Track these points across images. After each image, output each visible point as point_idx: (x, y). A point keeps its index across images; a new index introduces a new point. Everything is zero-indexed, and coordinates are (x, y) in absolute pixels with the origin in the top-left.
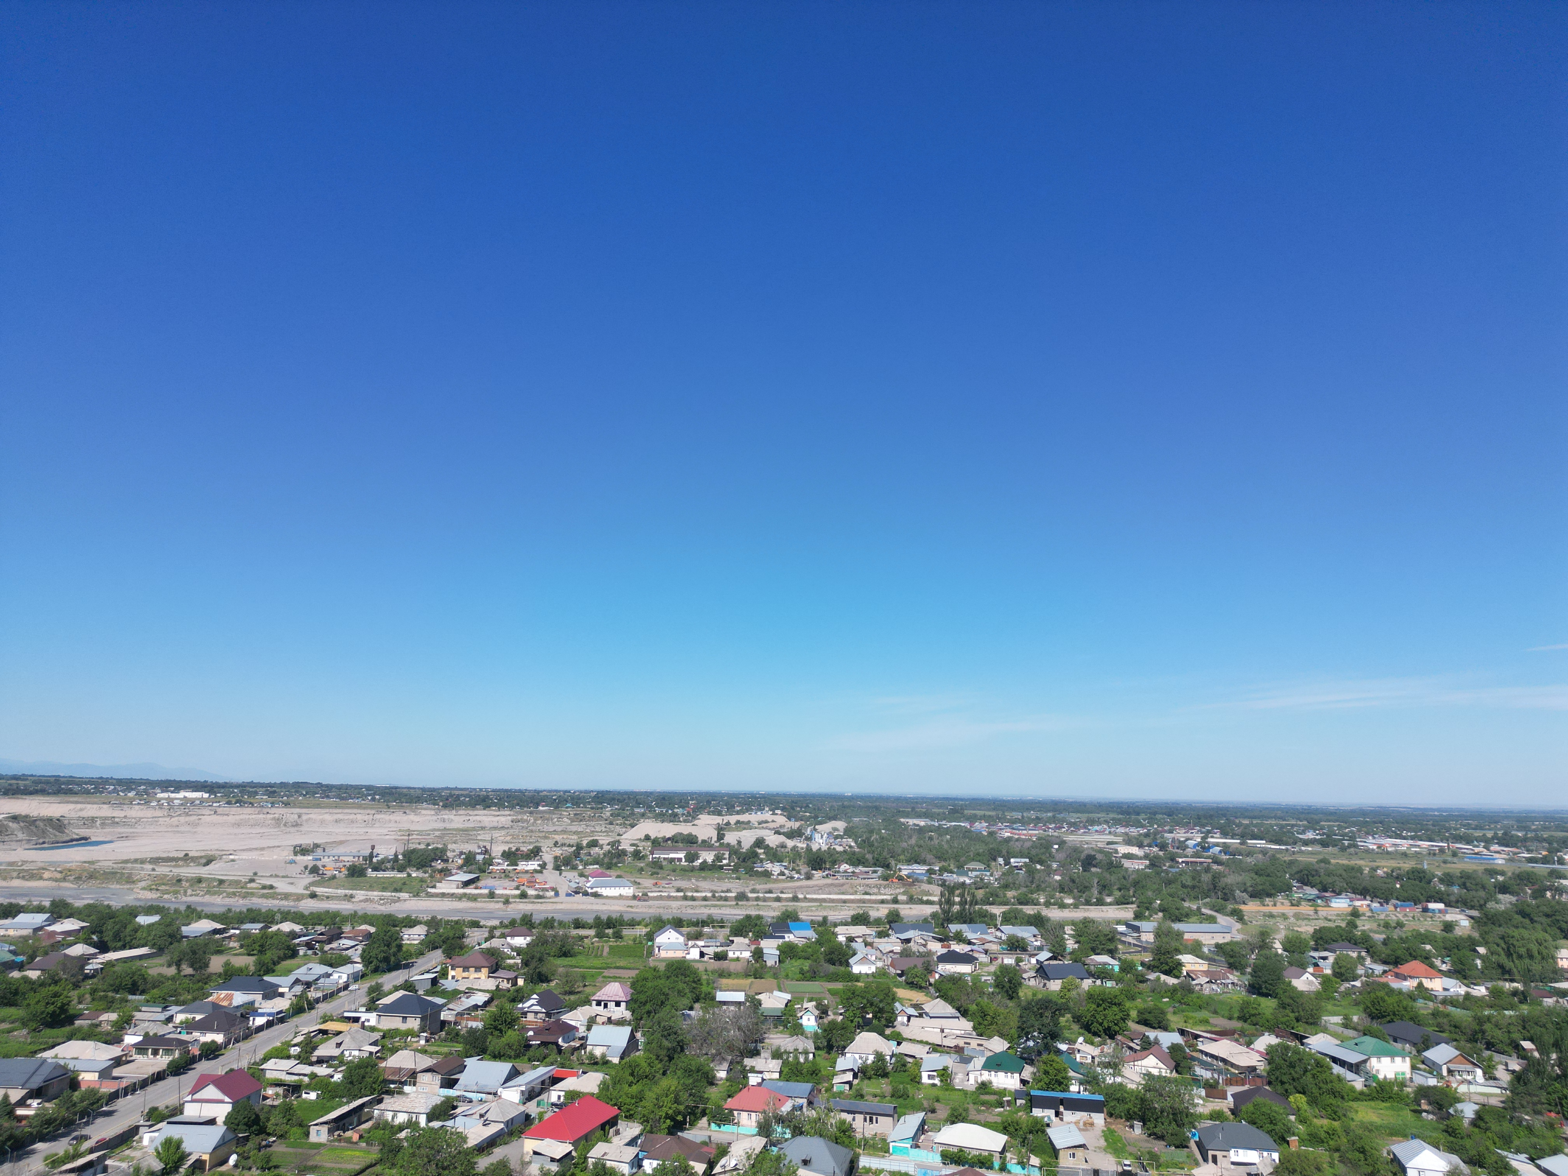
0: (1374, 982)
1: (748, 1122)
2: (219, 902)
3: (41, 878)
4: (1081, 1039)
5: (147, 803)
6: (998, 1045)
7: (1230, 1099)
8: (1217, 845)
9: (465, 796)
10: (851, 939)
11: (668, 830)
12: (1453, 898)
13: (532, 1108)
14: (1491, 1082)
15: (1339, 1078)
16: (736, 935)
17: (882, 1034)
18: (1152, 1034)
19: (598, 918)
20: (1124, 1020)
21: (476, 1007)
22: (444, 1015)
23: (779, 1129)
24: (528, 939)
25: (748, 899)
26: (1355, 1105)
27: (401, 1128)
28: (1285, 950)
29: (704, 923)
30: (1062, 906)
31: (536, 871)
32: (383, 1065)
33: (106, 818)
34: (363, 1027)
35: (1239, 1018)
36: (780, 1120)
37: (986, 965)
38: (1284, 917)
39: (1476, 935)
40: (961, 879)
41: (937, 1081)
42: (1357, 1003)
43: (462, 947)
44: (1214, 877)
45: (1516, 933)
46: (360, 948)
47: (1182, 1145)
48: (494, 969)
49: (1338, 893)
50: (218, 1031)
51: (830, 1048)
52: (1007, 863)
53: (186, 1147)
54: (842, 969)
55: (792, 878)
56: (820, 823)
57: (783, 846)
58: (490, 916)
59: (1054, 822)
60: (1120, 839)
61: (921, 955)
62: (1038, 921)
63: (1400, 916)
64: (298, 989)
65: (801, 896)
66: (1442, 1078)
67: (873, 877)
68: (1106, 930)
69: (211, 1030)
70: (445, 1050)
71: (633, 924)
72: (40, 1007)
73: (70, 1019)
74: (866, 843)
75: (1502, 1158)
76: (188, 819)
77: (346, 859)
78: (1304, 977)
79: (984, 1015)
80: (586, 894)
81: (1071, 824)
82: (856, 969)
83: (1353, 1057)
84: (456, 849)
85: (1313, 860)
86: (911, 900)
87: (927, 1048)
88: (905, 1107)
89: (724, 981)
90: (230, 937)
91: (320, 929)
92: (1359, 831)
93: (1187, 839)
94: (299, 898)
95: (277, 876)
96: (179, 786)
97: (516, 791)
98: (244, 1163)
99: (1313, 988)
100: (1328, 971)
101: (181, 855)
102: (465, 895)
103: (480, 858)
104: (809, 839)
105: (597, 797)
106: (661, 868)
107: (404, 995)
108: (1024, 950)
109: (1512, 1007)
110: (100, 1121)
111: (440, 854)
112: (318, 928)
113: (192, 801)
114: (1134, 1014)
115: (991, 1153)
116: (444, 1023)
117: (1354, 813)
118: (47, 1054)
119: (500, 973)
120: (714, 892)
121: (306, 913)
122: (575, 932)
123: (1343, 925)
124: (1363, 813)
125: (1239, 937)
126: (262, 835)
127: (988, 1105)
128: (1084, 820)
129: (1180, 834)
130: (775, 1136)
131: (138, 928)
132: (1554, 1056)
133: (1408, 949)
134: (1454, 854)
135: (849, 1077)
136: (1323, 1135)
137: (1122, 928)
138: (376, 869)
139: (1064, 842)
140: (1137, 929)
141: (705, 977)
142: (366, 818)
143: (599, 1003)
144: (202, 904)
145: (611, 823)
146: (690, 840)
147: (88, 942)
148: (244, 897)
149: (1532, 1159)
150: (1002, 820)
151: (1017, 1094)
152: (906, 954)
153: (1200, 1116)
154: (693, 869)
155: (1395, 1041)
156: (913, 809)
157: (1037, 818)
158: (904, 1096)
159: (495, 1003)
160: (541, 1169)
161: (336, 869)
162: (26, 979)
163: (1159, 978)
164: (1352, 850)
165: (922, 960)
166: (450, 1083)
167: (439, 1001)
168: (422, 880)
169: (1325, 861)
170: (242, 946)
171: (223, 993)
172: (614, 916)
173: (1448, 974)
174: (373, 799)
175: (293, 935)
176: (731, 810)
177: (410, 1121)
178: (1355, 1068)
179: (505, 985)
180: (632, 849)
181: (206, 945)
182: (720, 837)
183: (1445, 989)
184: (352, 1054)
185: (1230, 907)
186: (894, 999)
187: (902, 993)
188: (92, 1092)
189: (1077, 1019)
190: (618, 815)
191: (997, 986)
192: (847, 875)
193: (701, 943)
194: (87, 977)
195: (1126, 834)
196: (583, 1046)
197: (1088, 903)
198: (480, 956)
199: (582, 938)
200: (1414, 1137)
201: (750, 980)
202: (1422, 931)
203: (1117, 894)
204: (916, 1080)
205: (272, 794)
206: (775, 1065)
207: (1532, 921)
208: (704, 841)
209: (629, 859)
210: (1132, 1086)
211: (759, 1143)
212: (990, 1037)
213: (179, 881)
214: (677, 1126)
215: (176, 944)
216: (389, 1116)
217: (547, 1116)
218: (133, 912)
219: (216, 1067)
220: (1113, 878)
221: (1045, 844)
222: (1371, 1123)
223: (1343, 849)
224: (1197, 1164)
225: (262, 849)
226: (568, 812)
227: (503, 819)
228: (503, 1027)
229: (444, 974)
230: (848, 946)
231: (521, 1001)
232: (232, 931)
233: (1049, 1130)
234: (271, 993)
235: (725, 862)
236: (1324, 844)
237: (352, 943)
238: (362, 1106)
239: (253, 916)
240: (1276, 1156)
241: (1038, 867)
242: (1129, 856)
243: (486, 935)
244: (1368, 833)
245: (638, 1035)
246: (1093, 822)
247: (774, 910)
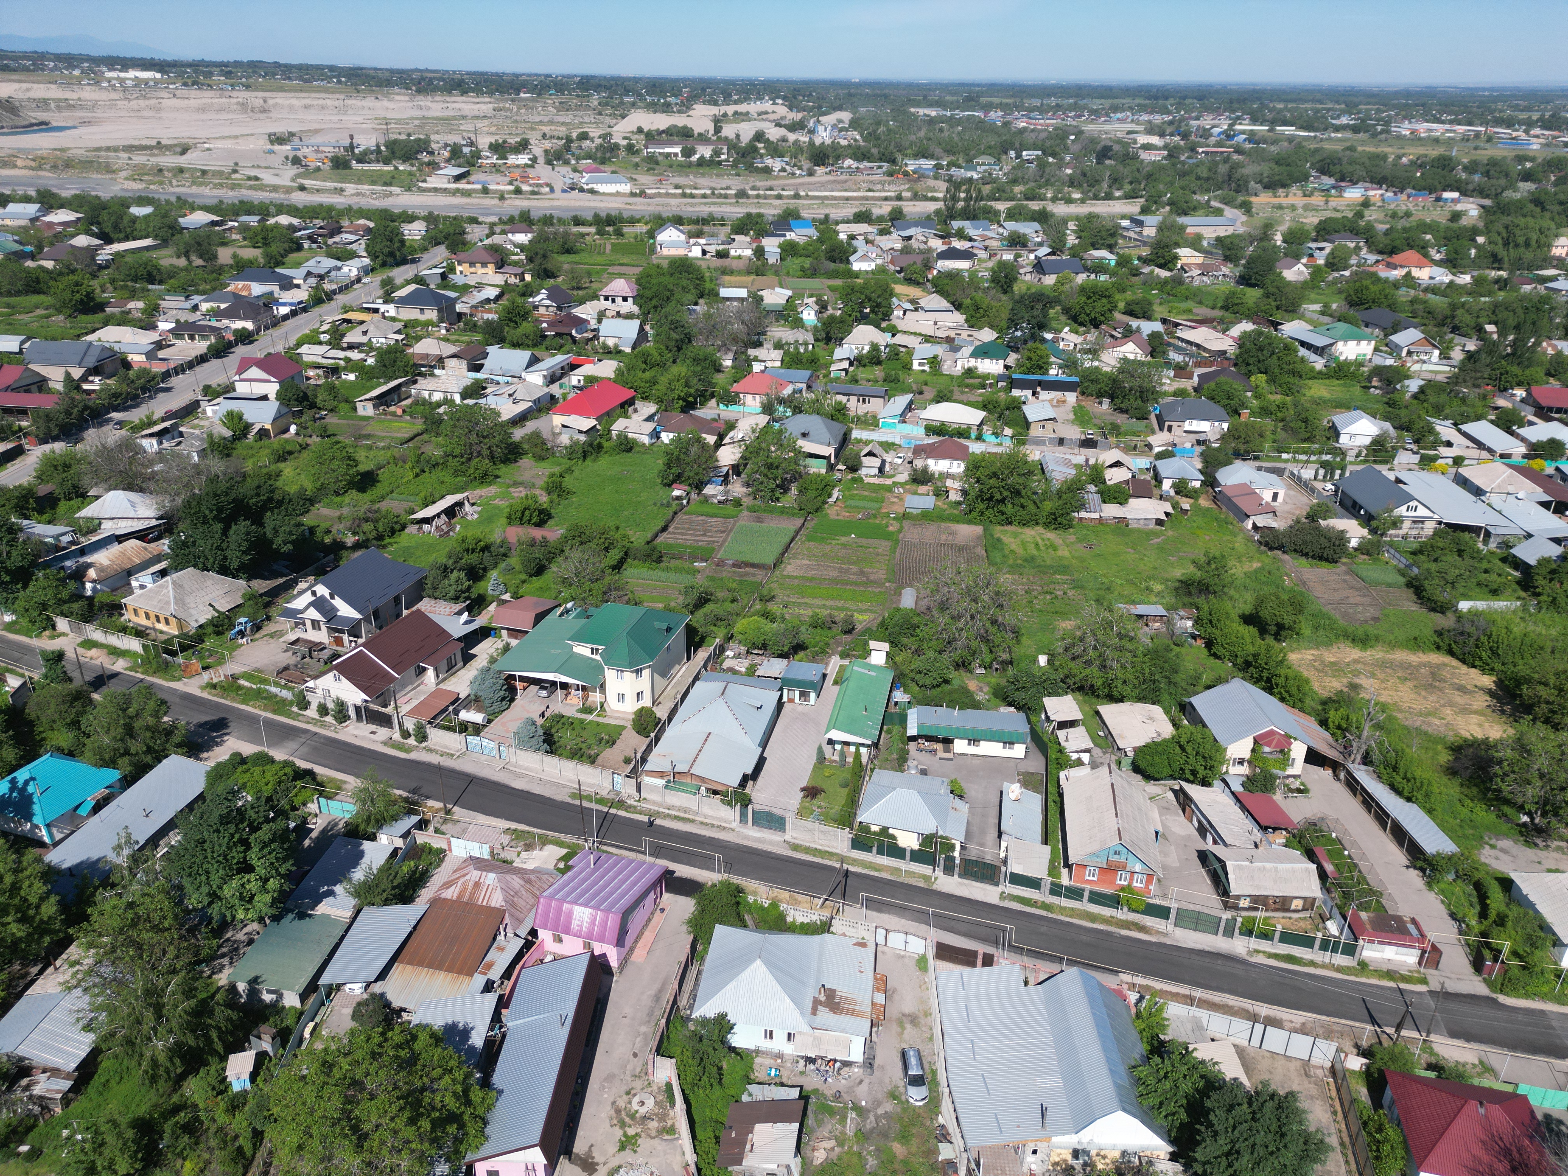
0: (1364, 272)
1: (753, 403)
2: (208, 193)
3: (15, 166)
4: (1067, 329)
5: (97, 83)
6: (987, 335)
7: (1196, 379)
8: (1243, 132)
9: (439, 79)
10: (852, 237)
11: (660, 121)
12: (1470, 187)
13: (555, 389)
14: (1445, 362)
15: (1303, 360)
16: (737, 233)
17: (878, 326)
18: (1134, 323)
19: (596, 216)
20: (1110, 311)
21: (488, 301)
22: (459, 308)
23: (781, 409)
24: (530, 236)
25: (748, 197)
26: (1310, 382)
27: (439, 404)
28: (1284, 241)
29: (705, 221)
30: (1069, 201)
31: (527, 165)
32: (411, 351)
33: (59, 100)
34: (384, 317)
35: (1222, 308)
36: (782, 401)
37: (985, 261)
38: (1293, 208)
39: (1481, 225)
40: (969, 174)
41: (927, 368)
42: (1340, 292)
43: (464, 243)
44: (1232, 168)
45: (1522, 221)
46: (362, 242)
47: (1144, 417)
48: (501, 265)
49: (1354, 183)
50: (246, 318)
51: (828, 339)
52: (1019, 156)
53: (248, 417)
54: (842, 266)
55: (793, 174)
56: (825, 114)
57: (784, 140)
58: (487, 212)
59: (1075, 110)
60: (1141, 128)
61: (921, 252)
62: (1042, 217)
63: (1410, 205)
64: (313, 281)
65: (802, 193)
66: (1400, 358)
67: (877, 172)
68: (1109, 224)
69: (239, 318)
70: (467, 339)
71: (633, 221)
72: (67, 295)
73: (100, 307)
74: (871, 136)
75: (1430, 424)
76: (147, 102)
77: (326, 149)
78: (1295, 268)
79: (977, 308)
80: (582, 190)
81: (1092, 112)
82: (856, 267)
83: (1319, 341)
84: (439, 140)
85: (1339, 147)
86: (916, 197)
87: (920, 339)
88: (896, 389)
89: (727, 278)
90: (230, 229)
91: (319, 222)
92: (1397, 115)
93: (1213, 127)
94: (288, 190)
95: (259, 167)
96: (126, 64)
97: (493, 74)
98: (303, 431)
99: (1301, 278)
100: (1321, 262)
101: (154, 143)
102: (458, 190)
103: (466, 150)
104: (812, 132)
105: (581, 83)
106: (657, 163)
107: (416, 290)
108: (1024, 245)
109: (1489, 294)
110: (161, 395)
111: (423, 146)
112: (316, 221)
113: (146, 82)
114: (1121, 305)
115: (969, 427)
116: (460, 315)
117: (1397, 94)
118: (90, 338)
119: (506, 269)
120: (713, 189)
121: (300, 206)
122: (575, 229)
123: (1350, 215)
124: (1407, 94)
125: (1241, 230)
126: (231, 122)
127: (972, 387)
128: (1107, 106)
129: (1207, 121)
130: (776, 415)
131: (134, 220)
132: (1511, 337)
133: (1407, 239)
134: (1489, 140)
135: (845, 364)
136: (1273, 408)
137: (1125, 223)
138: (360, 161)
139: (1082, 132)
140: (1140, 223)
141: (707, 274)
142: (337, 103)
143: (606, 298)
144: (191, 195)
145: (600, 114)
146: (685, 134)
147: (89, 233)
148: (232, 189)
149: (1455, 424)
150: (1019, 108)
151: (999, 378)
152: (906, 251)
153: (1165, 394)
154: (690, 165)
155: (1367, 326)
156: (925, 97)
157: (1058, 105)
158: (896, 380)
159: (506, 297)
160: (571, 439)
161: (319, 160)
162: (42, 268)
163: (1152, 272)
164: (1383, 136)
165: (921, 257)
166: (477, 368)
167: (452, 294)
168: (411, 174)
169: (1352, 149)
170: (245, 239)
171: (240, 284)
172: (613, 213)
173: (1438, 263)
174: (339, 82)
175: (293, 228)
176: (728, 100)
177: (446, 398)
178: (1319, 351)
179: (513, 280)
180: (624, 143)
181: (208, 237)
182: (718, 130)
183: (1431, 278)
184: (379, 341)
185: (1241, 198)
186: (892, 294)
187: (899, 289)
188: (144, 372)
189: (1066, 311)
190: (607, 104)
191: (993, 281)
192: (851, 172)
193: (702, 241)
194: (101, 267)
195: (1150, 122)
196: (596, 337)
197: (1096, 197)
198: (484, 253)
199: (583, 235)
200: (1356, 408)
201: (752, 277)
202: (1428, 220)
203: (1128, 187)
204: (907, 367)
205: (228, 74)
206: (777, 355)
207: (1543, 209)
208: (700, 135)
209: (622, 154)
210: (1107, 369)
211: (763, 420)
212: (981, 328)
213: (160, 170)
214: (688, 406)
215: (178, 236)
216: (426, 394)
217: (570, 397)
218: (125, 203)
219: (256, 350)
220: (1126, 171)
221: (1061, 134)
222: (1320, 398)
223: (1375, 135)
224: (1153, 432)
225: (236, 137)
226: (552, 100)
227: (483, 107)
228: (517, 319)
229: (452, 270)
230: (849, 244)
231: (531, 295)
232: (231, 224)
233: (1024, 407)
234: (287, 284)
235: (723, 157)
236: (1355, 129)
237: (354, 238)
238: (399, 386)
239: (246, 208)
240: (1225, 426)
241: (1051, 160)
242: (1147, 147)
243: (487, 231)
244: (1405, 118)
245: (647, 328)
246: (1115, 109)
247: (775, 207)
